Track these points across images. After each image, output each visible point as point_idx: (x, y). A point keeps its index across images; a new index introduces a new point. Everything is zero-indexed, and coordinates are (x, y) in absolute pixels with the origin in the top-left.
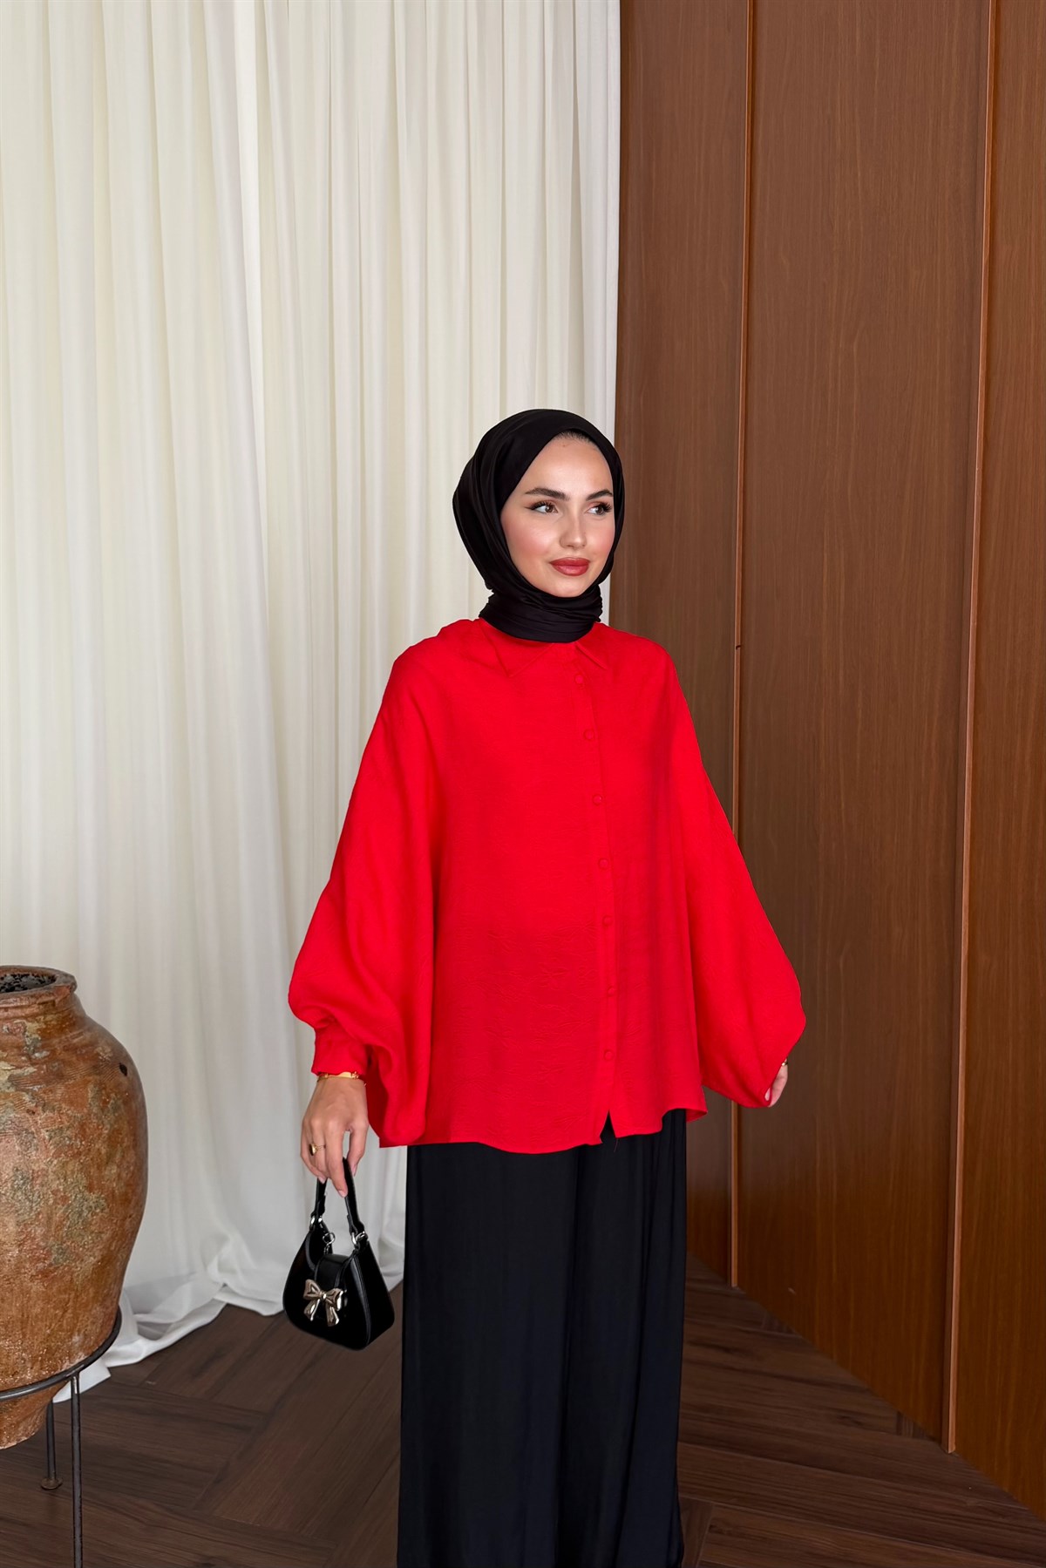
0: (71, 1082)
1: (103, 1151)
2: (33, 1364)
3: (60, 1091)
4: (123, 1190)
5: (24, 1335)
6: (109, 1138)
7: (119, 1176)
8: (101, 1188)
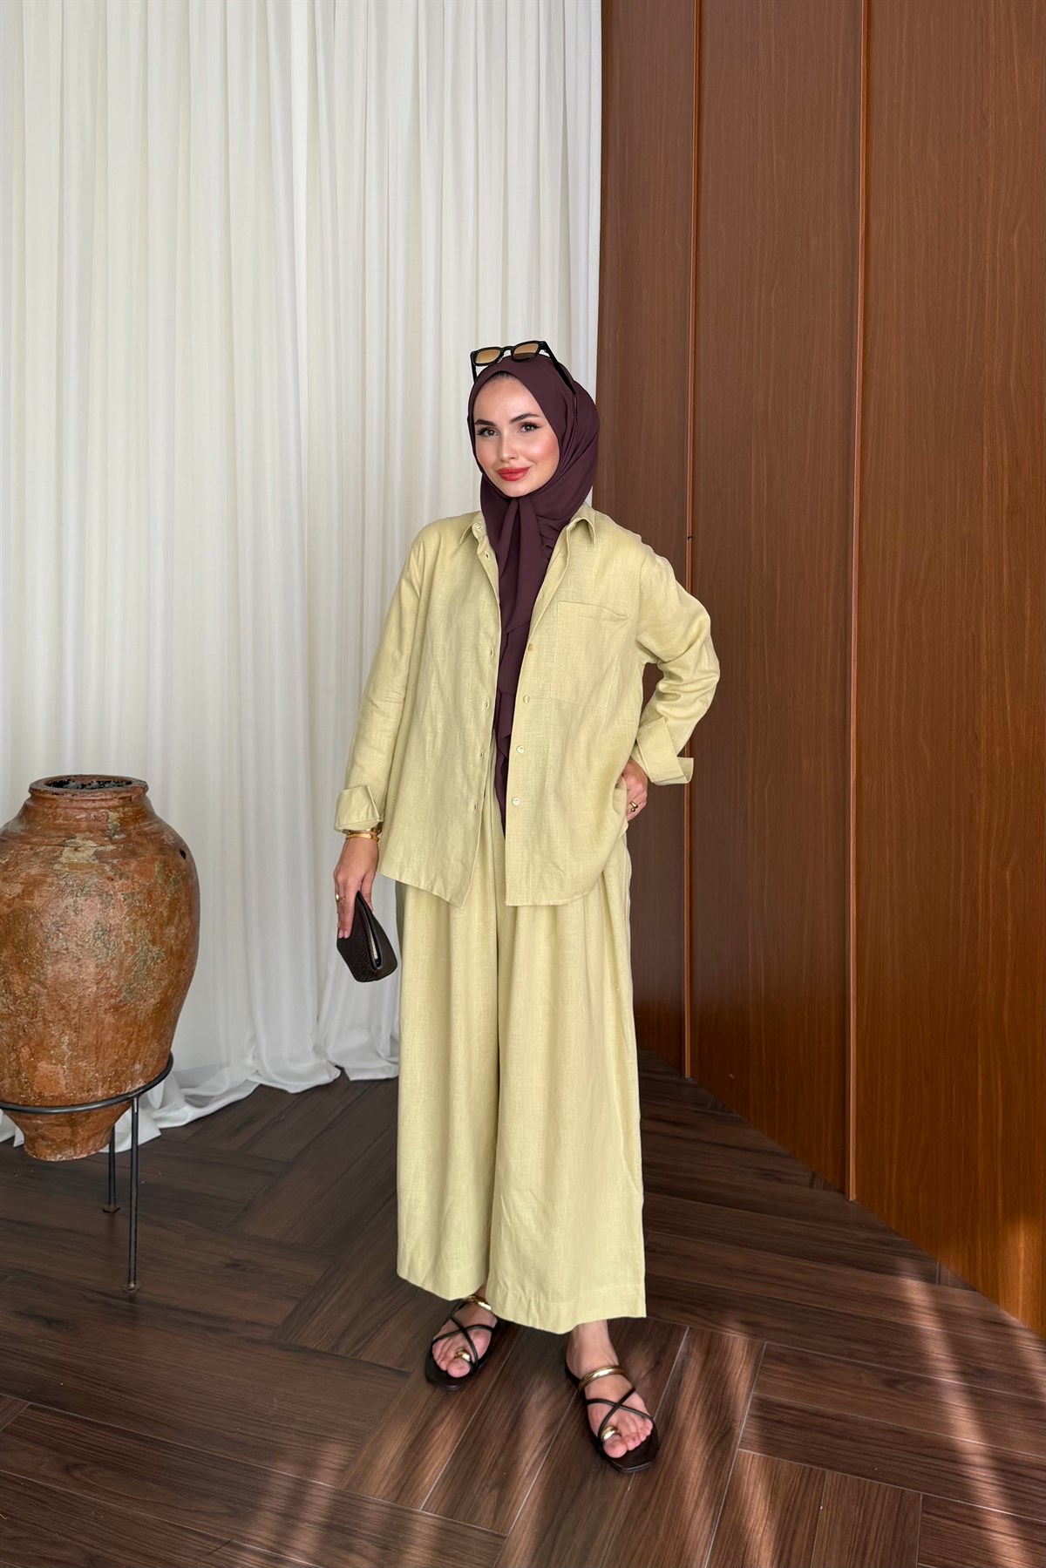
0: (143, 858)
1: (165, 914)
2: (104, 1083)
3: (133, 864)
4: (179, 947)
5: (98, 1058)
6: (170, 904)
7: (176, 935)
8: (162, 943)
